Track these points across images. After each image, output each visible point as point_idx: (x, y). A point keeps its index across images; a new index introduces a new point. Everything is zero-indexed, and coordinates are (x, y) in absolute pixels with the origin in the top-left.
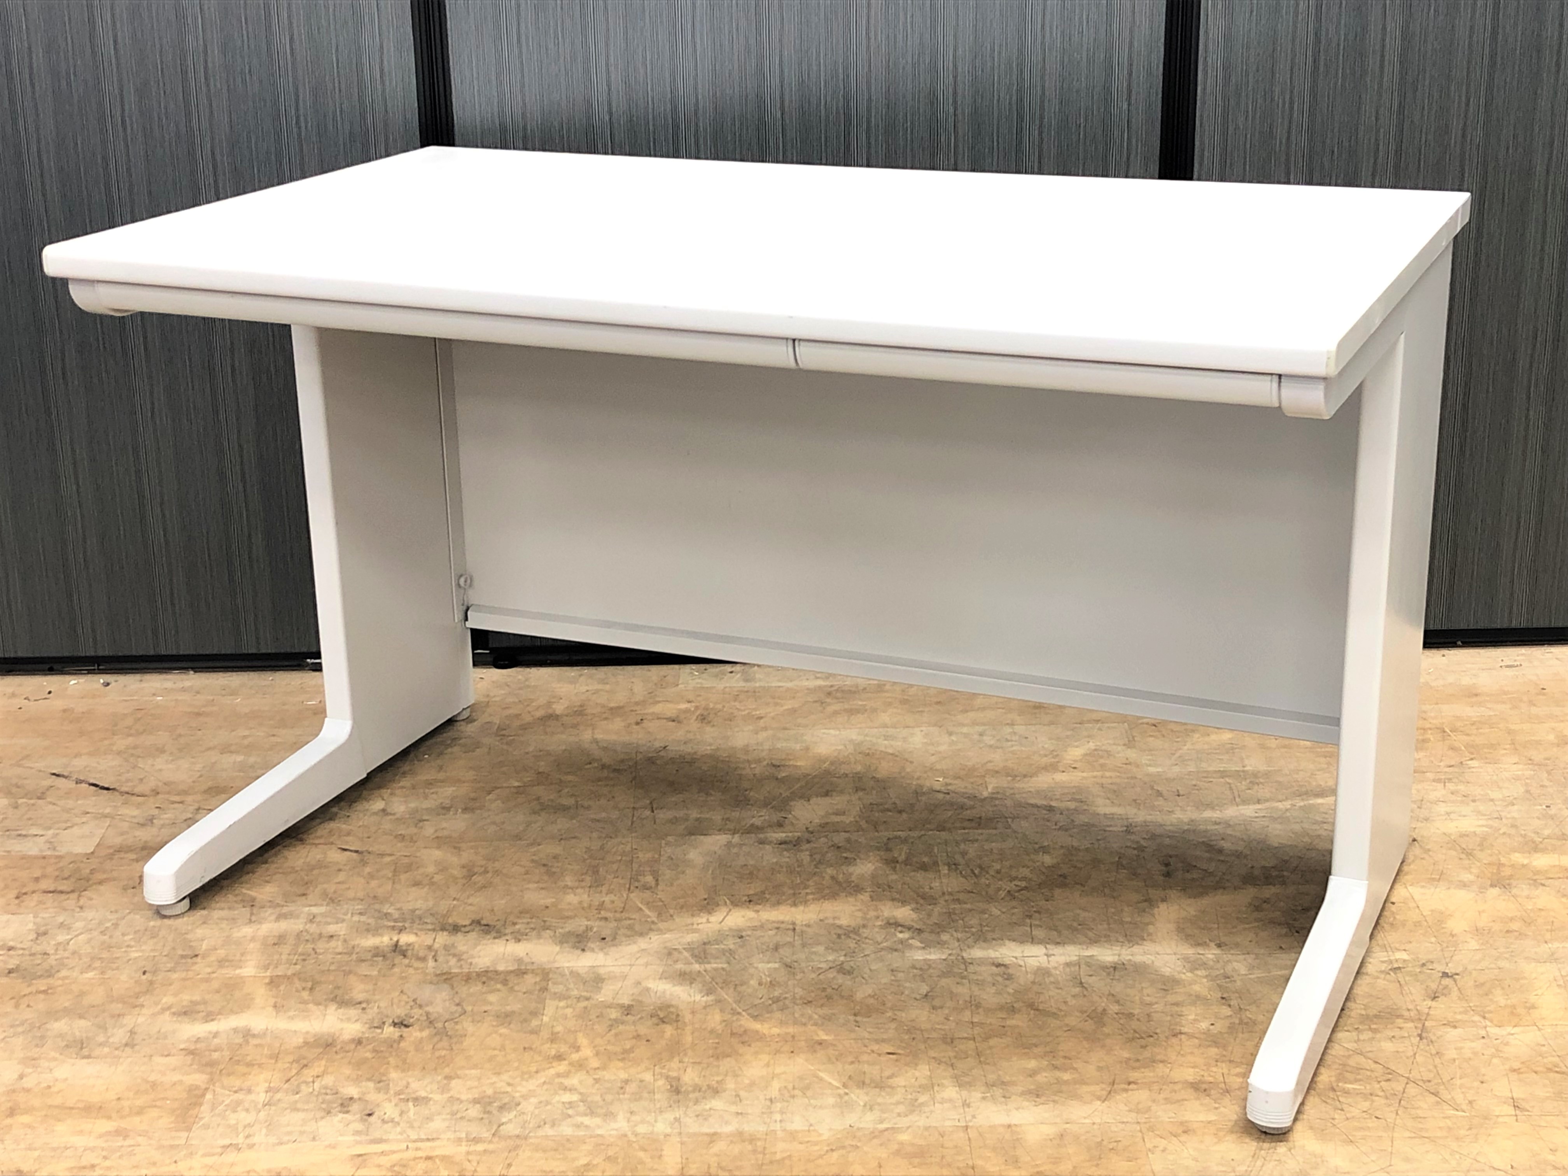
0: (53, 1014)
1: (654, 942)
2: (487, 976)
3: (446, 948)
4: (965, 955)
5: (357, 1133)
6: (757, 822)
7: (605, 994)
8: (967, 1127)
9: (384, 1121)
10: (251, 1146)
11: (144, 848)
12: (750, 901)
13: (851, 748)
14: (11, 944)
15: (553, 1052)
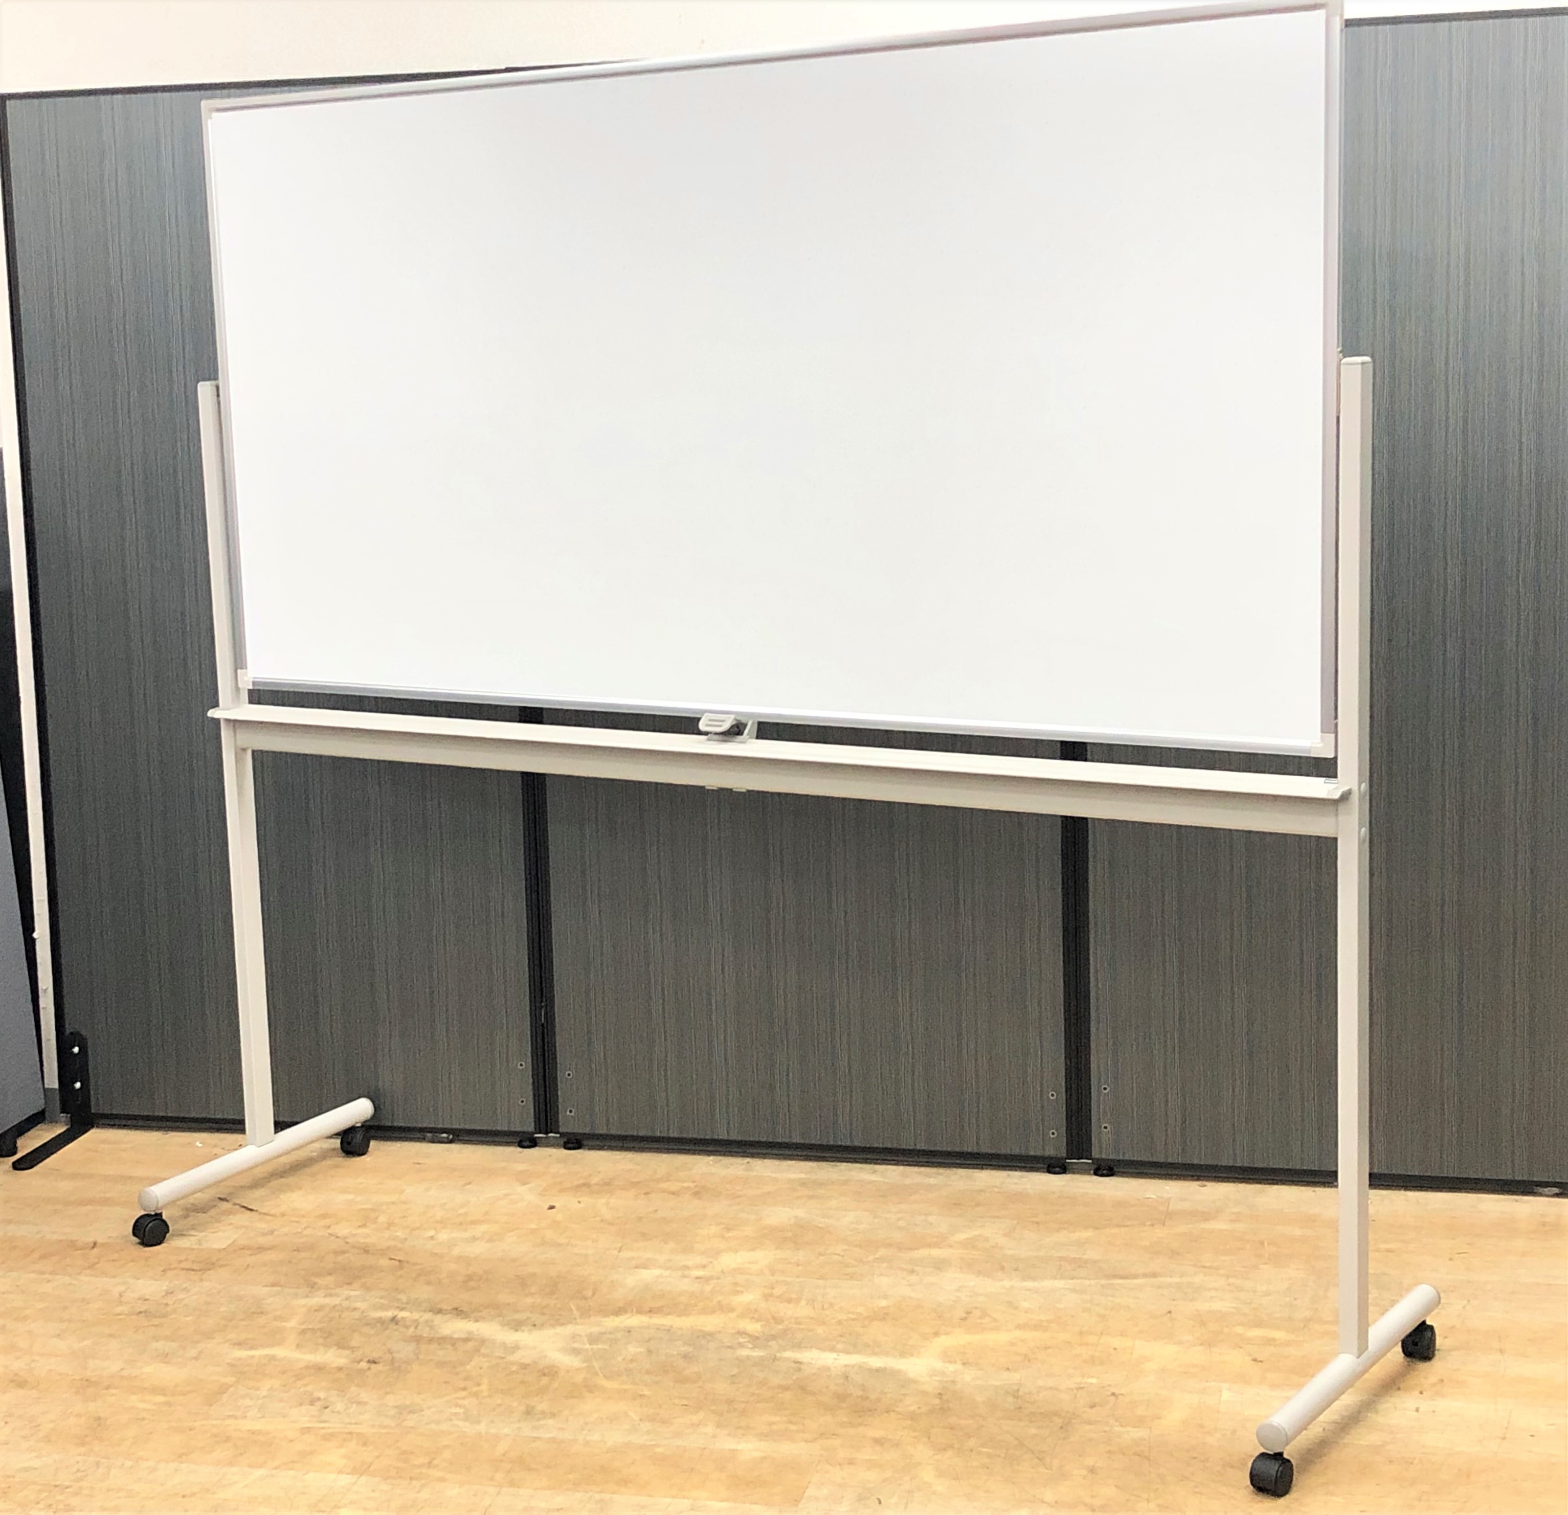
0: (156, 1339)
1: (569, 1329)
2: (443, 1340)
3: (427, 1321)
4: (778, 1355)
5: (313, 1416)
6: (690, 1263)
7: (517, 1357)
8: (705, 1449)
9: (333, 1412)
10: (245, 1417)
11: (259, 1248)
12: (650, 1311)
13: (792, 1221)
14: (147, 1297)
15: (462, 1386)
